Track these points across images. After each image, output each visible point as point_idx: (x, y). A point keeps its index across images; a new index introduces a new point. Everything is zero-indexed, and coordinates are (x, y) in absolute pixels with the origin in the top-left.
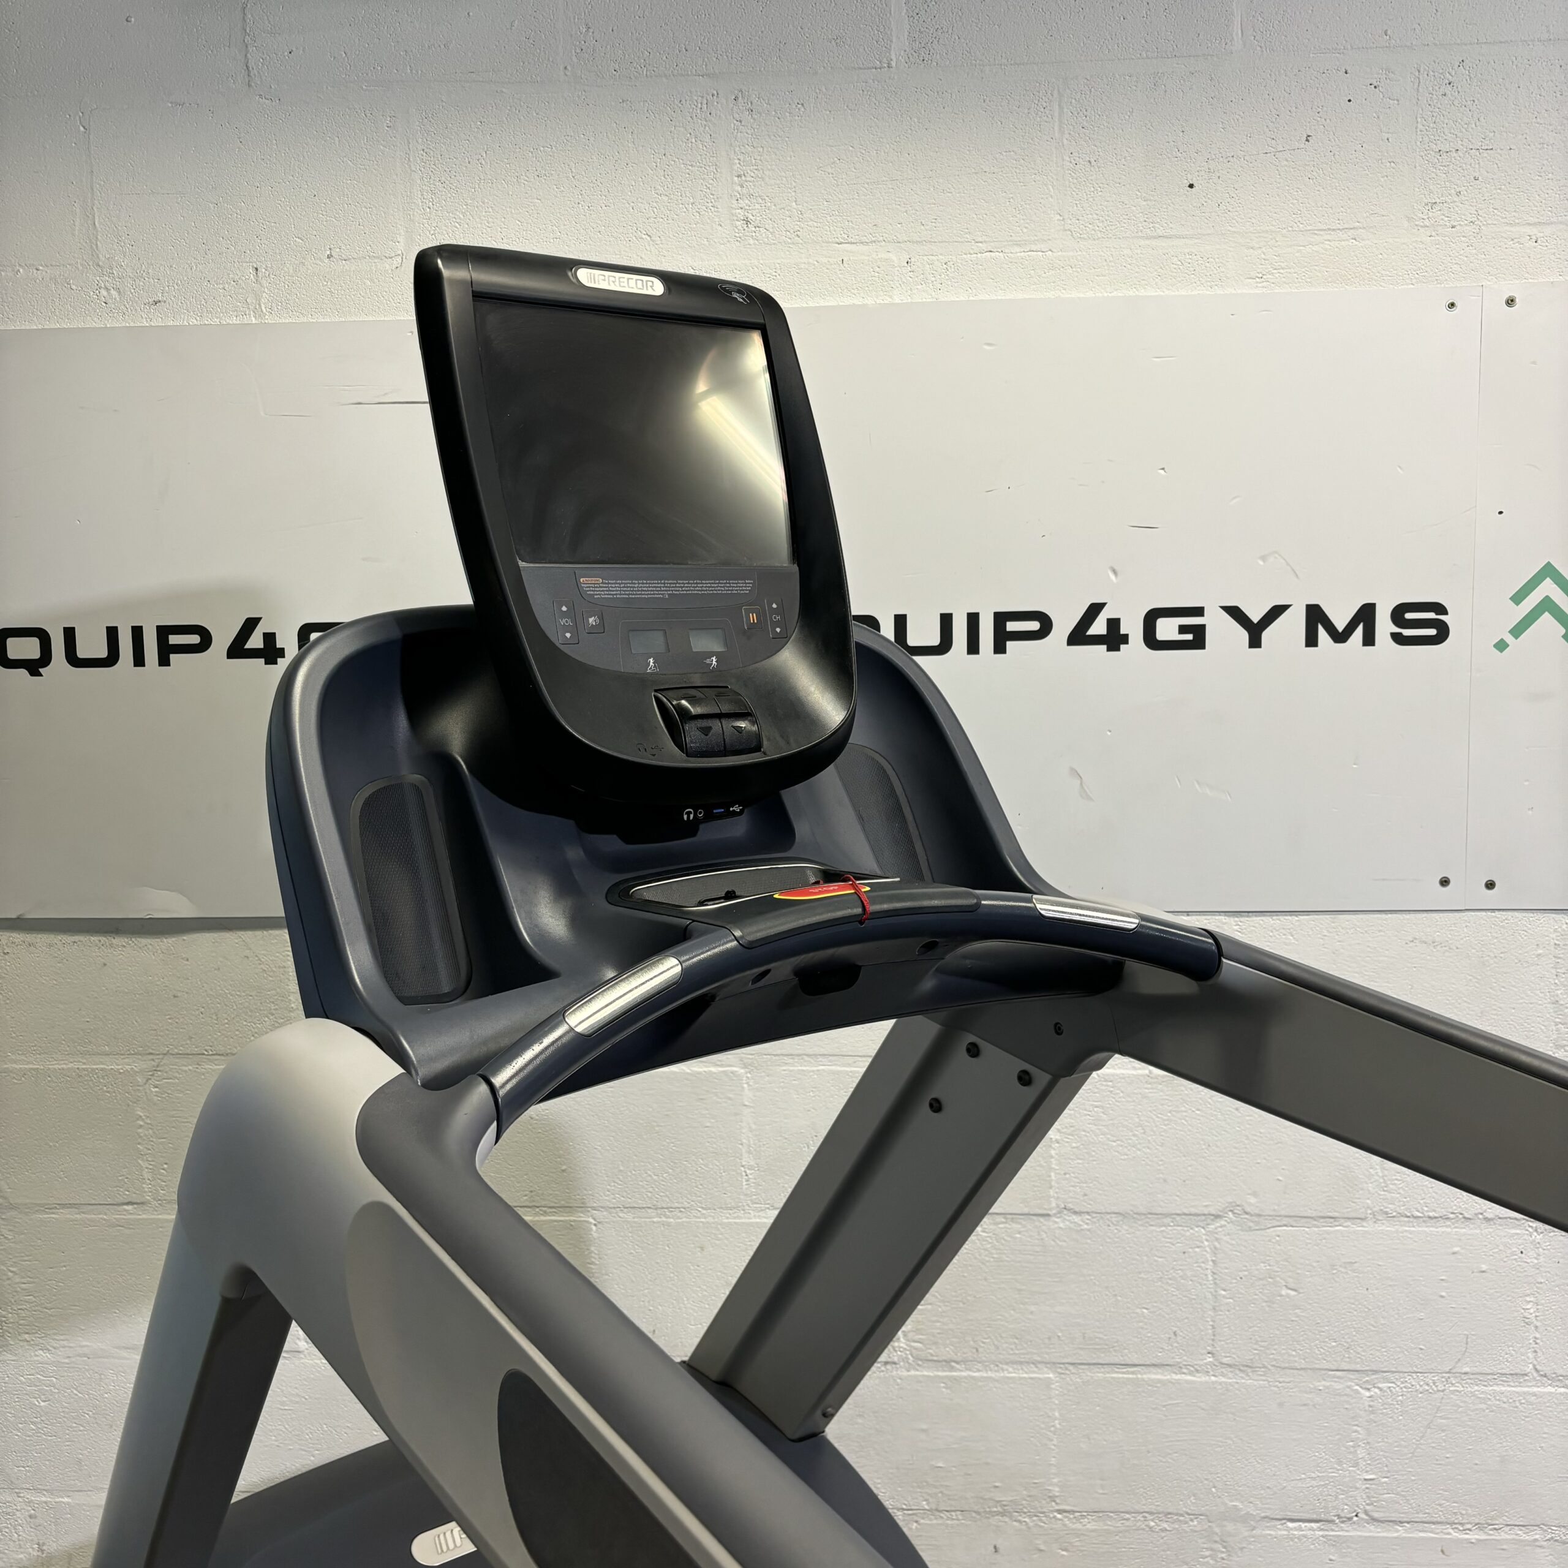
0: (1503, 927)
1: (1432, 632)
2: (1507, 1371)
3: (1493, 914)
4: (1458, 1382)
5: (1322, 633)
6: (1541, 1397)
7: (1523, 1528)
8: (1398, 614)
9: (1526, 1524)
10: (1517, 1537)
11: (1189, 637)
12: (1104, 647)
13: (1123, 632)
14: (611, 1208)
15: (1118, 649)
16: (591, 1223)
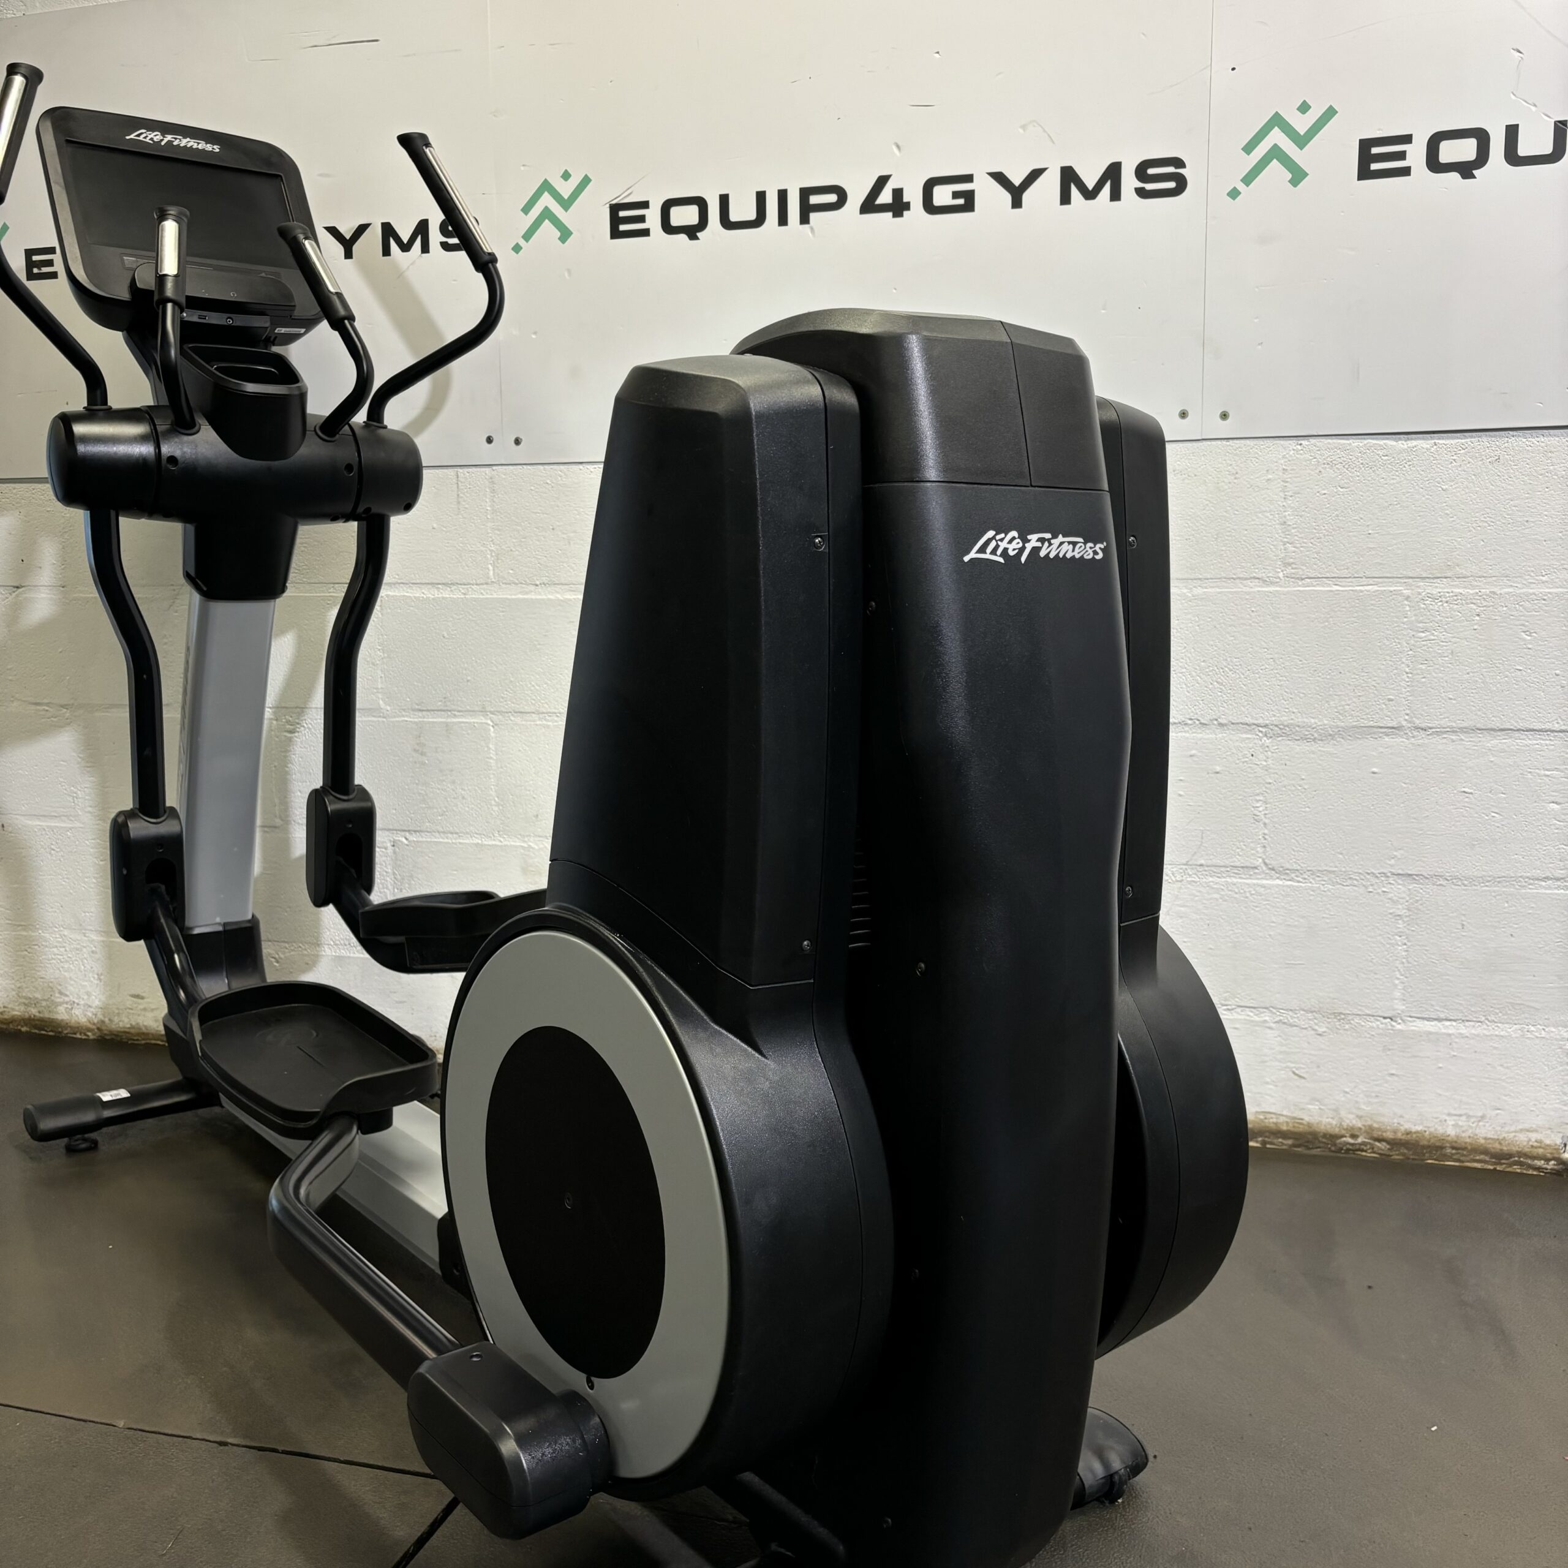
0: (1236, 455)
1: (1171, 185)
2: (1238, 864)
3: (1228, 443)
4: (1195, 874)
5: (1075, 192)
6: (1270, 889)
7: (1252, 1010)
8: (1141, 171)
9: (1256, 1006)
10: (1248, 1018)
11: (961, 201)
12: (890, 214)
13: (905, 200)
14: (504, 712)
15: (901, 215)
16: (489, 725)
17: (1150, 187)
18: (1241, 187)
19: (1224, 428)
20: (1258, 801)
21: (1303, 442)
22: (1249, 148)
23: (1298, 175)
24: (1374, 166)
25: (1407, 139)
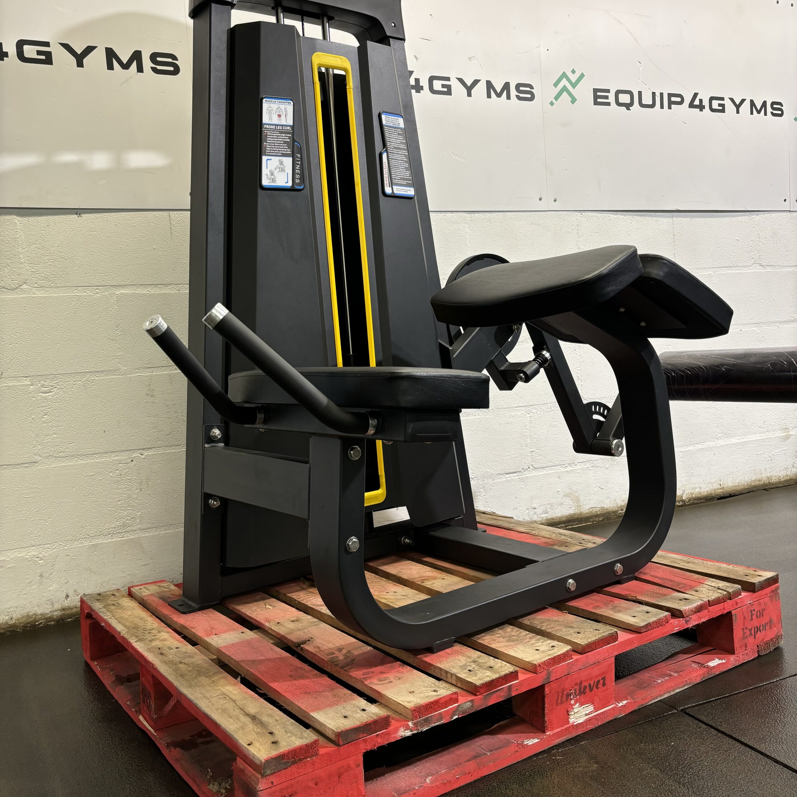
17: (521, 95)
18: (554, 101)
19: (556, 206)
20: (578, 370)
21: (583, 214)
22: (556, 85)
23: (574, 100)
24: (599, 100)
25: (608, 91)
